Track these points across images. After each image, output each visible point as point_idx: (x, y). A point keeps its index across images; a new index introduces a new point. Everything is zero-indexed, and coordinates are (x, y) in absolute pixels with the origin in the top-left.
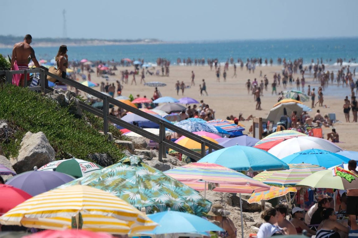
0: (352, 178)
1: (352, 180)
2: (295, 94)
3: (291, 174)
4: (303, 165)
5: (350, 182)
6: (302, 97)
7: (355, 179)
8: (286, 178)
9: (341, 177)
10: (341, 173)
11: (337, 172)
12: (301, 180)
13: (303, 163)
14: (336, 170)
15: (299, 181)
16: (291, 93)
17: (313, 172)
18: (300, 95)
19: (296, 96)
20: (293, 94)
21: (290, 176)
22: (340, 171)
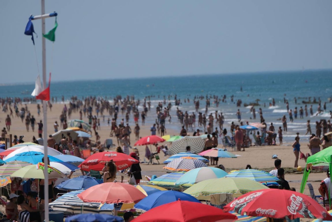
0: (51, 170)
1: (51, 172)
2: (78, 123)
3: (7, 168)
4: (16, 162)
5: (49, 173)
6: (84, 126)
7: (53, 171)
8: (3, 171)
9: (43, 170)
10: (43, 167)
11: (40, 166)
12: (13, 173)
13: (16, 160)
14: (39, 165)
15: (12, 173)
16: (75, 122)
17: (23, 167)
18: (83, 124)
19: (79, 125)
20: (76, 123)
21: (6, 170)
22: (42, 166)
